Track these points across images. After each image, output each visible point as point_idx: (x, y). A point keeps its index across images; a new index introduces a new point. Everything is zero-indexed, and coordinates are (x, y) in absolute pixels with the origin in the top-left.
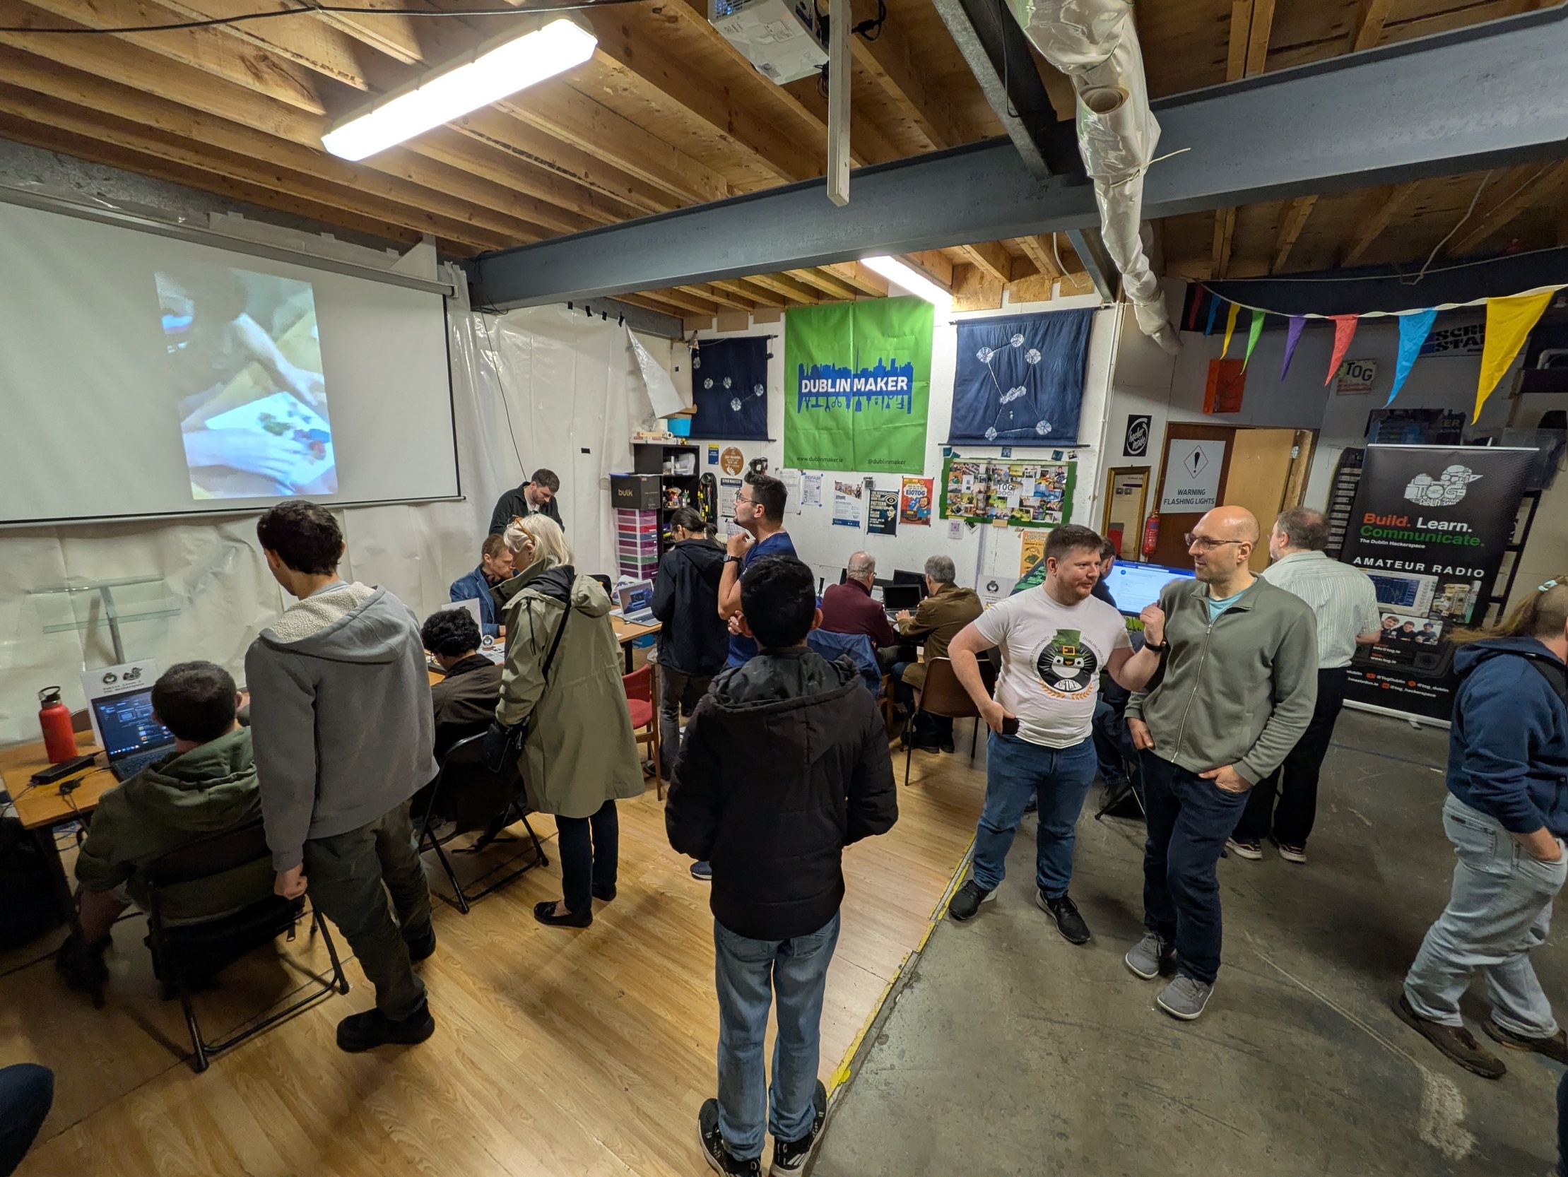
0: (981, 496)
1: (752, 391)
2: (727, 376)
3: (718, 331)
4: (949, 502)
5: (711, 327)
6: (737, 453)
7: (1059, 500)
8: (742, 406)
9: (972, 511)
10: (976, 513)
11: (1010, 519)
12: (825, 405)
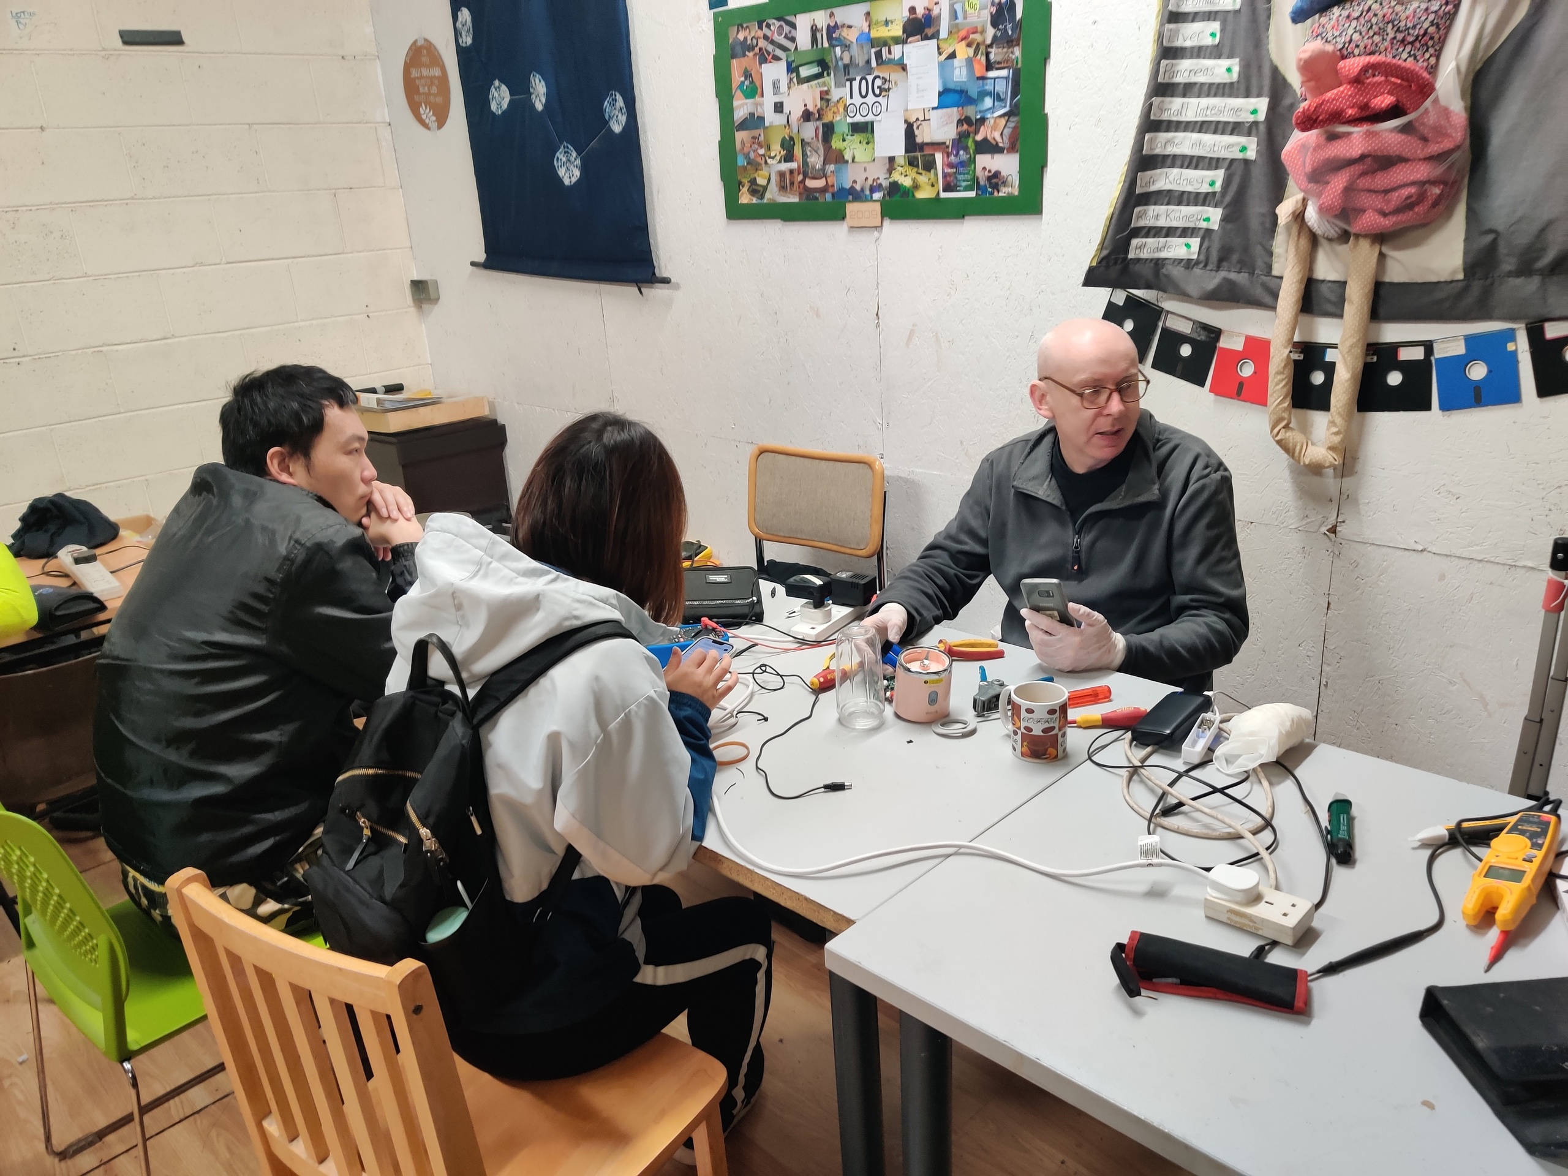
0: (809, 131)
4: (741, 161)
7: (1007, 109)
9: (796, 184)
10: (806, 189)
11: (887, 198)
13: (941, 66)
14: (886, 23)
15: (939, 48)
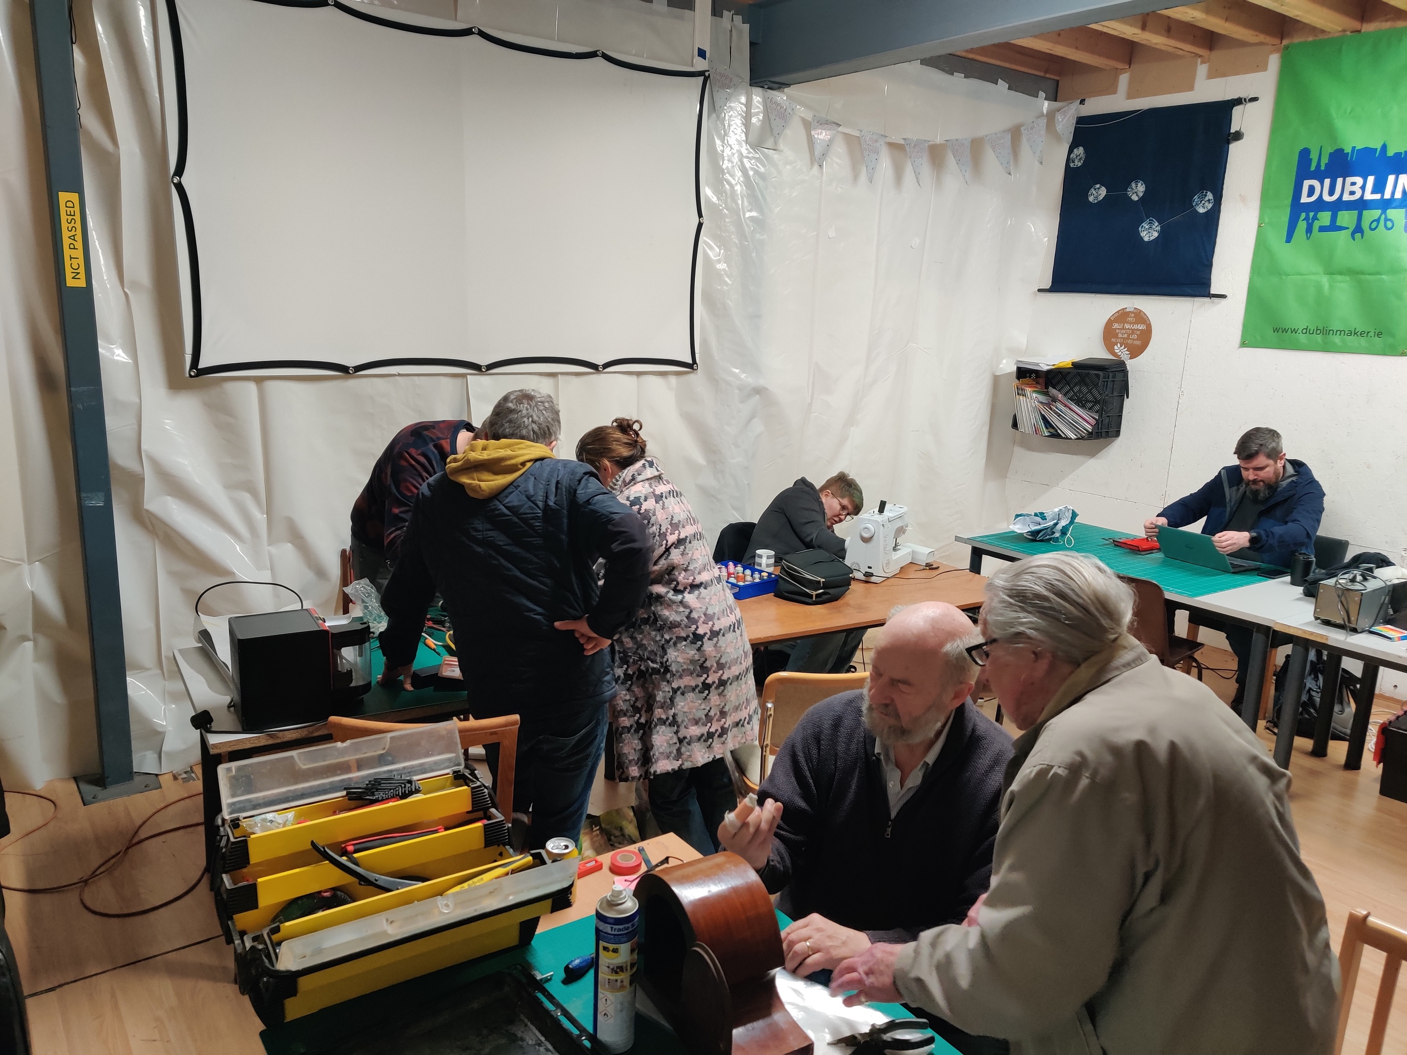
1: (1190, 205)
2: (1136, 178)
3: (1128, 99)
5: (1115, 92)
6: (1140, 317)
8: (1162, 233)
12: (1352, 227)
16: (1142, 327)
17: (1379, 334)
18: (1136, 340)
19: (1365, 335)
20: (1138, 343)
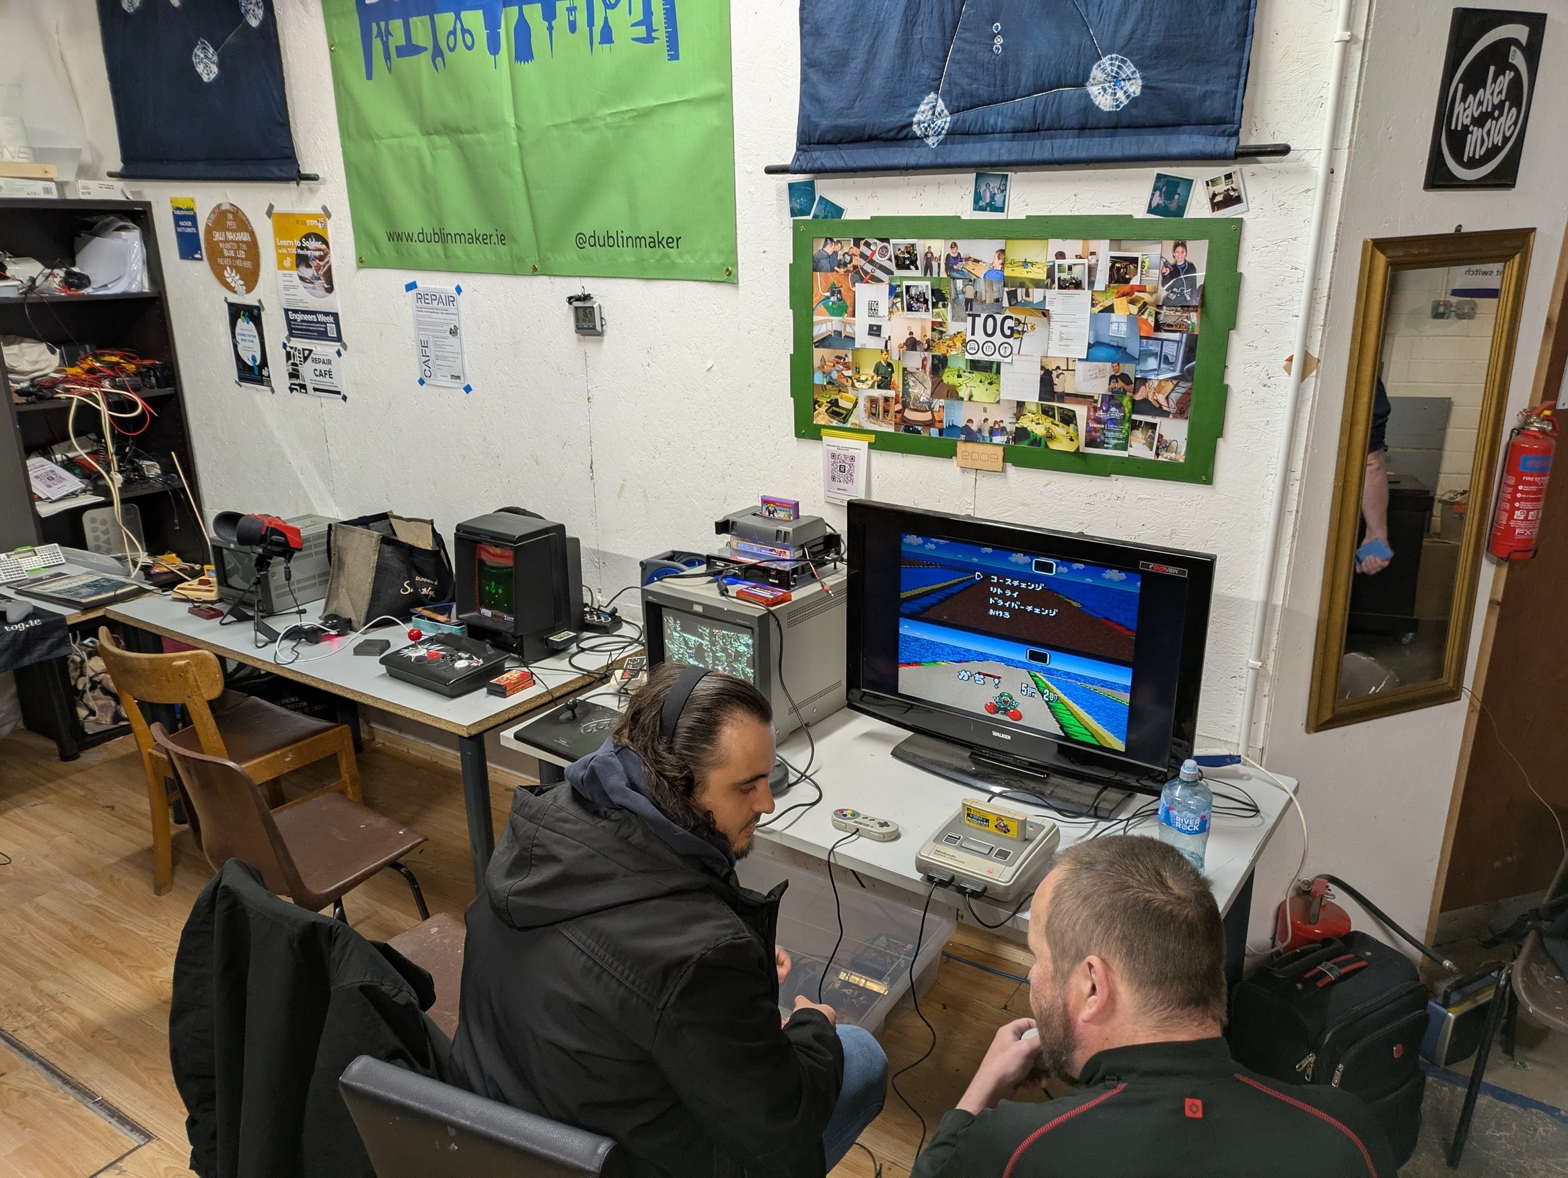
1: (238, 14)
4: (819, 379)
6: (240, 219)
7: (1177, 373)
8: (220, 65)
9: (892, 413)
10: (904, 420)
11: (1011, 443)
12: (430, 47)
13: (1093, 317)
14: (1025, 264)
15: (1093, 300)
16: (245, 237)
17: (502, 239)
18: (242, 259)
19: (488, 241)
20: (248, 264)
